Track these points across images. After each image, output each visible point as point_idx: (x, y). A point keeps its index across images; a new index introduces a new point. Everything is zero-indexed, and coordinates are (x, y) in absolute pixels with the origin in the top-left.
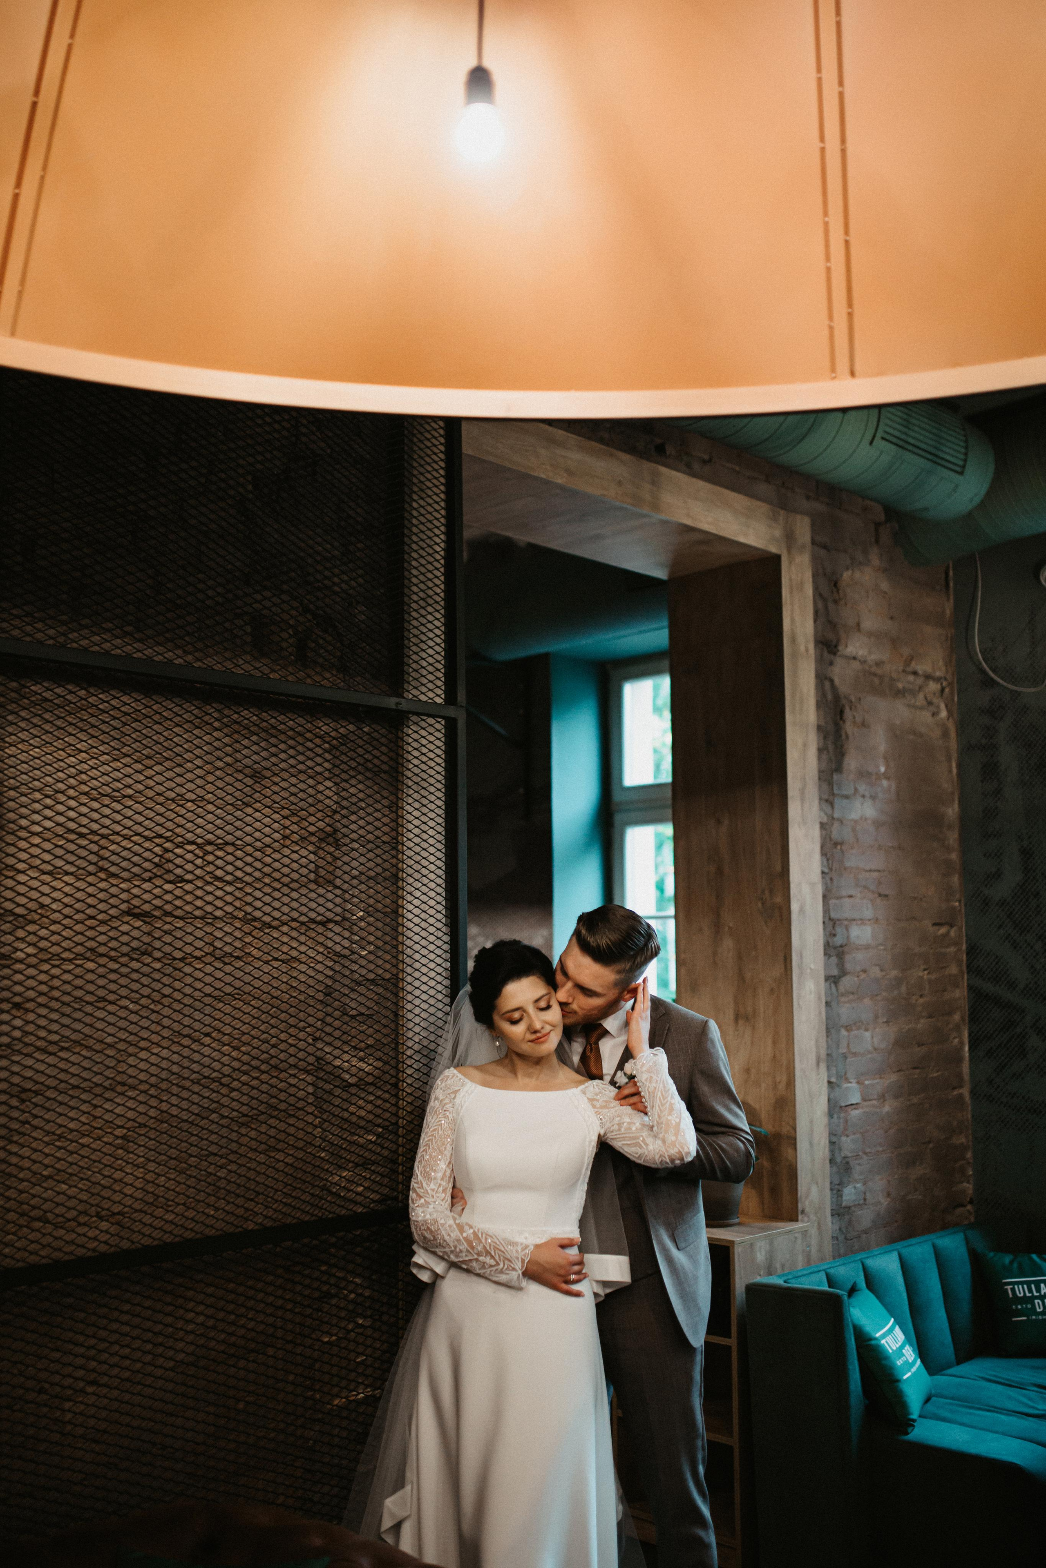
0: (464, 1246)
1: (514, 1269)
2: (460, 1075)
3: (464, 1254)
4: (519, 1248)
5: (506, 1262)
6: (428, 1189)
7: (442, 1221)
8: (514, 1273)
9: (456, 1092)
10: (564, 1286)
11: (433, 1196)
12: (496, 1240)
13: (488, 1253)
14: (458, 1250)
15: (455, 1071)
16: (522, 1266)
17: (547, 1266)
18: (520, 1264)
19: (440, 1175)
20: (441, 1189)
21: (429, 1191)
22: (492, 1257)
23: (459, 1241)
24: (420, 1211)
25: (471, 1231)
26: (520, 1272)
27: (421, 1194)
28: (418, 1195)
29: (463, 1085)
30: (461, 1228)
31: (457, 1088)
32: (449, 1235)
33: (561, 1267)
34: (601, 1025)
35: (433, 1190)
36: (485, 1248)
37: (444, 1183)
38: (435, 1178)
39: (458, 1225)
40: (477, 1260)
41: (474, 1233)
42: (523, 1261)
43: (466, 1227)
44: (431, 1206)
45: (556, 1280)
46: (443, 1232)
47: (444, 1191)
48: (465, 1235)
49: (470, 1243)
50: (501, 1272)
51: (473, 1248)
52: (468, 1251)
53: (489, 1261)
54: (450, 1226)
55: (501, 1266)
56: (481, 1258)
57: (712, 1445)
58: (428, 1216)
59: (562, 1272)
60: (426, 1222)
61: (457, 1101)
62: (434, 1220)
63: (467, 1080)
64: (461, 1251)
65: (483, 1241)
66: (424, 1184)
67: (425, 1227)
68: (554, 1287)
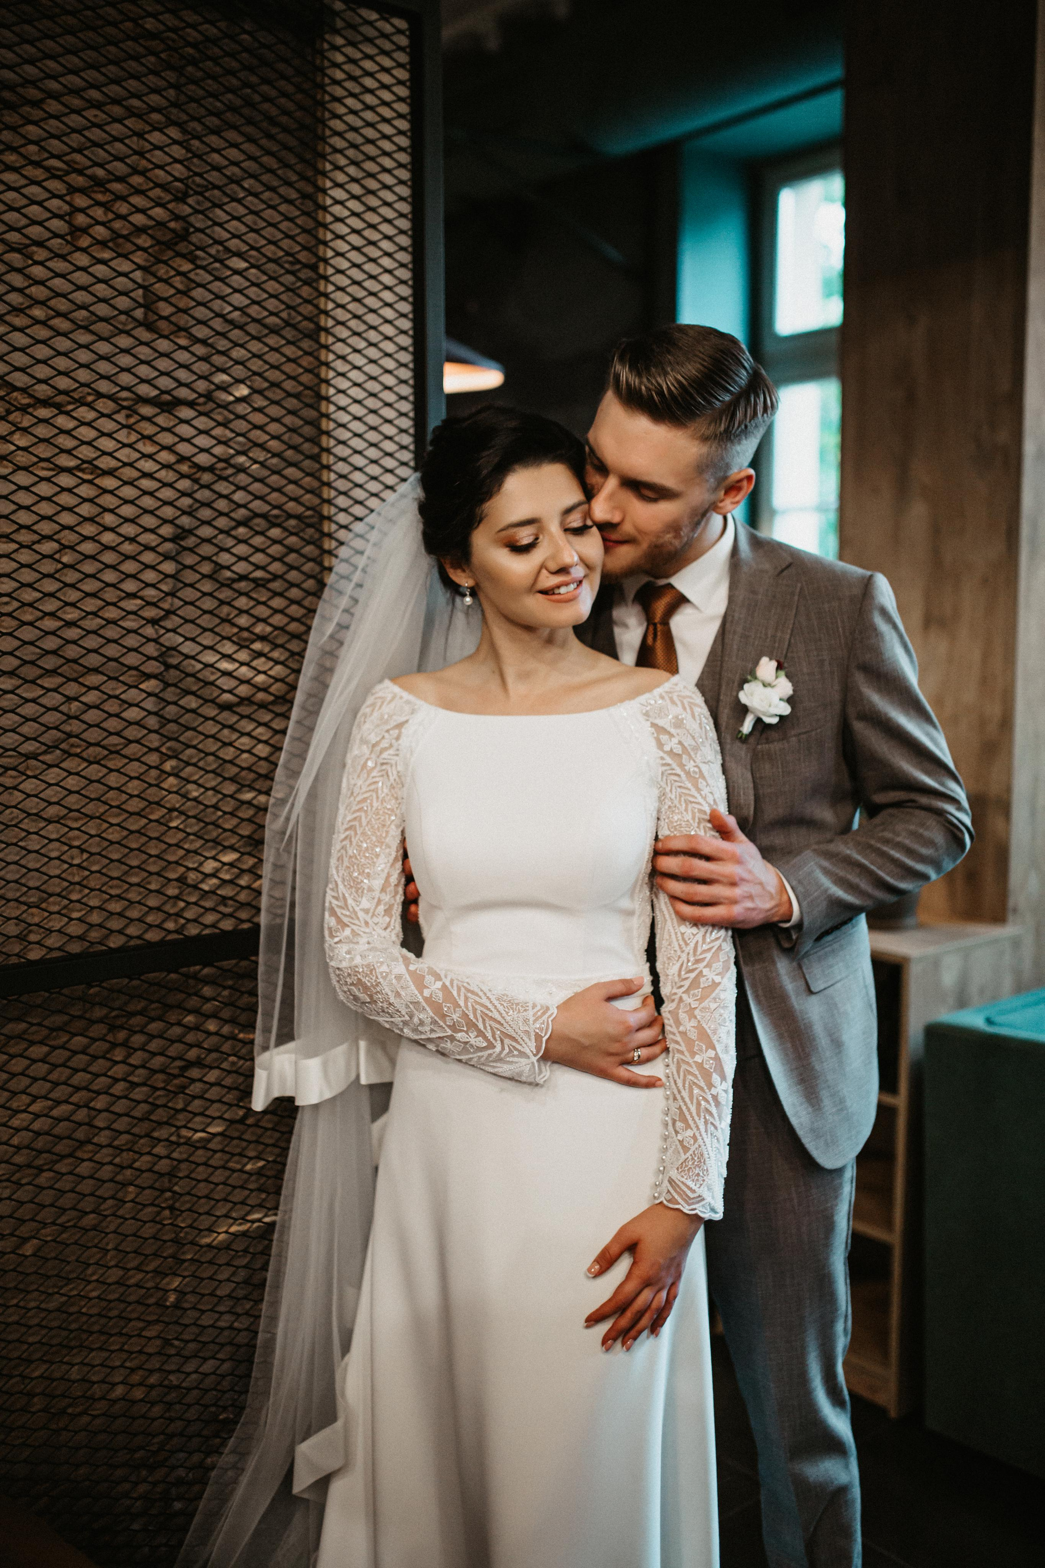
0: (427, 1015)
1: (522, 1054)
2: (406, 695)
3: (427, 1029)
4: (530, 1014)
5: (507, 1041)
6: (357, 909)
7: (384, 968)
8: (523, 1061)
9: (400, 726)
10: (622, 1072)
11: (367, 923)
12: (484, 1001)
13: (472, 1025)
14: (416, 1020)
15: (396, 689)
16: (538, 1048)
17: (586, 1042)
18: (532, 1045)
19: (377, 883)
20: (381, 908)
21: (361, 915)
22: (480, 1034)
23: (416, 1003)
24: (343, 949)
25: (439, 984)
26: (534, 1059)
27: (346, 920)
28: (339, 921)
29: (413, 712)
30: (419, 981)
31: (403, 719)
32: (398, 995)
33: (616, 1039)
34: (670, 586)
35: (366, 911)
36: (465, 1015)
37: (386, 898)
38: (370, 889)
39: (413, 974)
40: (452, 1038)
41: (444, 988)
42: (538, 1038)
43: (429, 979)
44: (363, 940)
45: (605, 1063)
46: (387, 990)
47: (388, 912)
48: (426, 993)
49: (437, 1008)
50: (499, 1059)
51: (443, 1016)
52: (434, 1022)
53: (473, 1039)
54: (399, 978)
55: (498, 1048)
56: (459, 1036)
57: (857, 1240)
58: (358, 960)
59: (615, 1047)
60: (354, 971)
61: (404, 742)
62: (368, 966)
63: (419, 703)
64: (422, 1023)
65: (462, 1003)
66: (350, 901)
67: (354, 979)
68: (603, 1074)
